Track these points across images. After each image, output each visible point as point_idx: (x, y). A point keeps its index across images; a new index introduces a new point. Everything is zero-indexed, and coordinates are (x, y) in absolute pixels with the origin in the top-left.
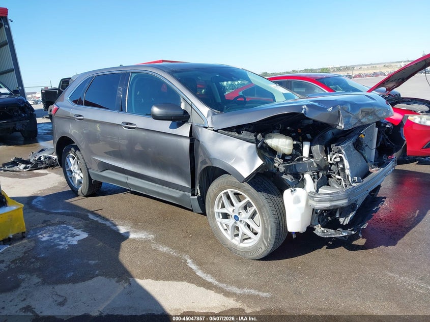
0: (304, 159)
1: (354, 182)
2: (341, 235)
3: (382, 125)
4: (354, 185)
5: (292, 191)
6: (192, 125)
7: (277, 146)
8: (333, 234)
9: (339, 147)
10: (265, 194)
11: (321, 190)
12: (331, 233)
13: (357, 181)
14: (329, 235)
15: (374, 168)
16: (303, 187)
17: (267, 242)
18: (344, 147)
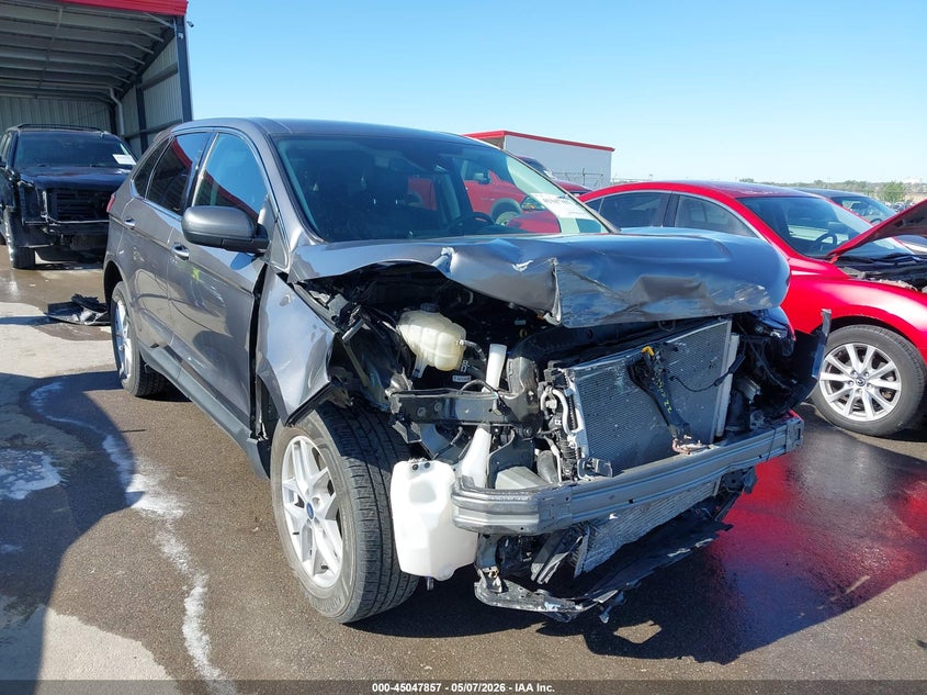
0: (484, 389)
1: (589, 471)
2: (540, 609)
3: (759, 329)
4: (586, 479)
5: (415, 468)
6: (266, 266)
7: (417, 347)
8: (518, 602)
9: (563, 371)
10: (358, 462)
11: (505, 480)
12: (516, 597)
13: (596, 470)
14: (505, 601)
15: (689, 442)
16: (455, 461)
17: (349, 588)
18: (579, 374)
